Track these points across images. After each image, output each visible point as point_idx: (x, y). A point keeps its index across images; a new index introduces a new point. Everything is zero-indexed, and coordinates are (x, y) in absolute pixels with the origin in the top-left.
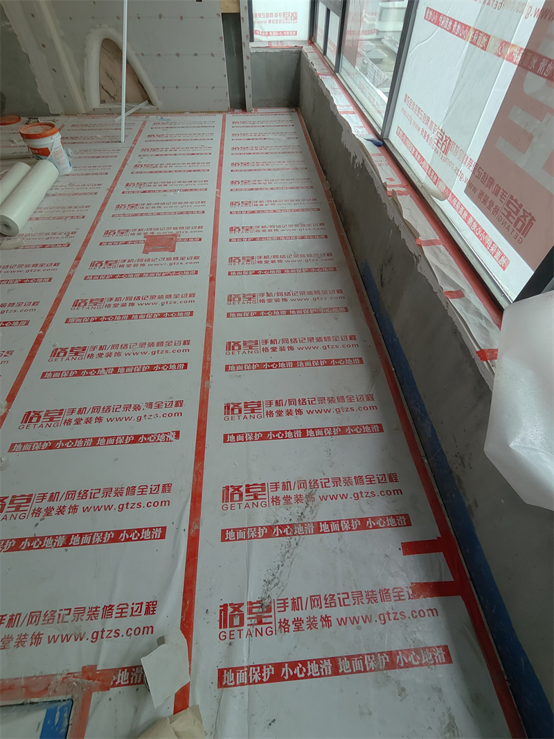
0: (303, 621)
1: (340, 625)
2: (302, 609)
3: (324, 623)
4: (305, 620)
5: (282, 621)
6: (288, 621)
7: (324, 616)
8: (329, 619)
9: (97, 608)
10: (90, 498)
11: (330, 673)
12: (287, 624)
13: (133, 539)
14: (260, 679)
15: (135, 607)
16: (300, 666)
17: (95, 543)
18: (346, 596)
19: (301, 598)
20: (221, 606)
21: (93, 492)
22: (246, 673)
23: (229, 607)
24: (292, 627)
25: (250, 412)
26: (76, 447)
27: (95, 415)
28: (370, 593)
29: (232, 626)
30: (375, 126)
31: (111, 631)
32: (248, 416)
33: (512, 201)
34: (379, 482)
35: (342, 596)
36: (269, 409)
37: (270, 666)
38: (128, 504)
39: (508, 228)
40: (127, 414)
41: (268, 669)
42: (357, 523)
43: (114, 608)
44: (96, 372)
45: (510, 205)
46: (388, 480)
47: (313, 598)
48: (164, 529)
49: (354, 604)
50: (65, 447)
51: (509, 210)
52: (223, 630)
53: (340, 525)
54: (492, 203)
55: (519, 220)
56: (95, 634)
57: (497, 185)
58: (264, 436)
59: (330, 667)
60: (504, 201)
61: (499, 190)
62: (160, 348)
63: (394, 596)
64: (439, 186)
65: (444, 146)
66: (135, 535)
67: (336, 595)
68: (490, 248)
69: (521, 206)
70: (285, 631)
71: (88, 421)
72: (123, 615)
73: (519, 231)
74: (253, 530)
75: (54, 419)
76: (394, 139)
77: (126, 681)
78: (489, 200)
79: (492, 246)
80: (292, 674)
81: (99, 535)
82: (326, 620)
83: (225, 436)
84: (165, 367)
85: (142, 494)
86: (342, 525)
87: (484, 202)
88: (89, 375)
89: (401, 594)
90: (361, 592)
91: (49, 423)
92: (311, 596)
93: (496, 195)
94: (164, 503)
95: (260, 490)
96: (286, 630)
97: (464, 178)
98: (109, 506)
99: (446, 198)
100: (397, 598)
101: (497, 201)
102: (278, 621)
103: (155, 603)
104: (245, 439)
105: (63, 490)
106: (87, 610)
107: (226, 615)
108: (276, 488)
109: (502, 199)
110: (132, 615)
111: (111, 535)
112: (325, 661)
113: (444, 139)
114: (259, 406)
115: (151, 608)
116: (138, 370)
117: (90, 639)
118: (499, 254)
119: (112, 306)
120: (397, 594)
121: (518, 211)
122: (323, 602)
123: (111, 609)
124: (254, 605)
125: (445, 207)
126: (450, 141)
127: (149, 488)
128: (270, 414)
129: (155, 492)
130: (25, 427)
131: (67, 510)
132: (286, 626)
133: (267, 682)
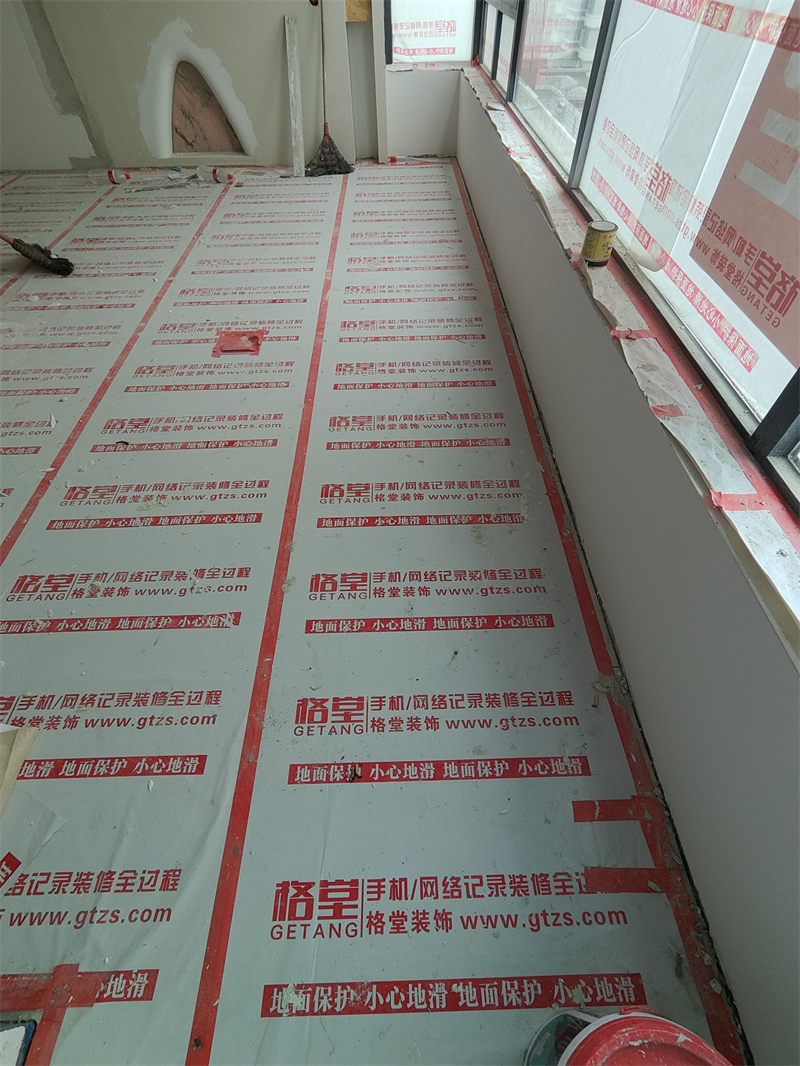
0: (406, 917)
1: (466, 927)
2: (406, 898)
3: (440, 923)
4: (410, 916)
5: (374, 914)
6: (382, 915)
7: (440, 911)
8: (449, 916)
9: (89, 874)
10: (99, 706)
11: (444, 1006)
12: (380, 921)
13: (155, 771)
14: (330, 1007)
15: (147, 877)
16: (397, 989)
17: (98, 775)
18: (477, 881)
19: (405, 880)
20: (278, 885)
21: (104, 697)
22: (309, 995)
23: (291, 888)
24: (388, 926)
25: (349, 588)
26: (86, 630)
27: (118, 585)
28: (518, 880)
29: (293, 916)
30: (560, 171)
31: (107, 912)
32: (346, 594)
33: (765, 261)
34: (543, 704)
35: (471, 882)
36: (378, 586)
37: (348, 987)
38: (152, 718)
39: (757, 305)
40: (166, 585)
41: (345, 992)
42: (504, 766)
43: (116, 876)
44: (127, 522)
45: (761, 268)
46: (556, 702)
47: (426, 881)
48: (203, 759)
49: (490, 895)
50: (70, 630)
51: (758, 275)
52: (277, 922)
53: (476, 768)
54: (732, 267)
55: (774, 289)
56: (82, 915)
57: (741, 238)
58: (369, 625)
59: (444, 996)
60: (751, 263)
61: (743, 246)
62: (224, 491)
63: (556, 887)
64: (652, 251)
65: (660, 188)
66: (159, 765)
67: (462, 878)
68: (728, 339)
69: (778, 267)
70: (376, 932)
71: (108, 592)
72: (128, 888)
73: (775, 306)
74: (339, 768)
75: (59, 589)
76: (588, 188)
77: (121, 992)
78: (728, 263)
79: (730, 335)
80: (382, 1002)
81: (105, 763)
82: (444, 919)
83: (309, 624)
84: (229, 519)
85: (175, 704)
86: (479, 768)
87: (721, 267)
88: (117, 526)
89: (566, 883)
90: (503, 876)
91: (51, 594)
92: (422, 879)
93: (739, 254)
94: (206, 719)
95: (355, 707)
96: (379, 930)
97: (690, 234)
98: (124, 719)
99: (662, 266)
100: (561, 890)
101: (740, 264)
102: (366, 914)
103: (177, 873)
104: (338, 628)
105: (59, 693)
106: (74, 877)
107: (284, 899)
108: (381, 706)
109: (748, 260)
110: (140, 889)
111: (123, 764)
112: (437, 985)
113: (661, 177)
114: (364, 580)
115: (171, 880)
116: (188, 522)
117: (74, 923)
118: (741, 346)
119: (160, 429)
120: (560, 884)
121: (773, 275)
122: (441, 888)
123: (109, 878)
124: (330, 887)
125: (659, 281)
126: (670, 179)
127: (186, 696)
128: (379, 592)
129: (195, 702)
130: (16, 598)
131: (62, 723)
132: (380, 924)
133: (340, 1013)
